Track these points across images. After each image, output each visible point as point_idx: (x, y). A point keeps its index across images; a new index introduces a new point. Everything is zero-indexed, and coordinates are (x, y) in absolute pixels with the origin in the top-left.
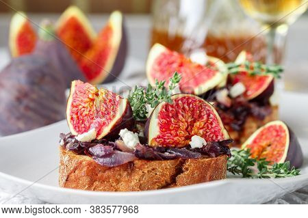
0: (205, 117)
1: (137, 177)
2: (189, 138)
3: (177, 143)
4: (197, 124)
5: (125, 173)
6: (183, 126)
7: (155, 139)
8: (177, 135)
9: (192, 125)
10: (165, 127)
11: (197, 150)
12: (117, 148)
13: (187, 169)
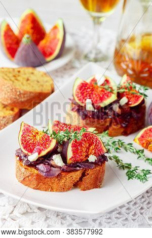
0: (95, 143)
1: (63, 181)
2: (87, 156)
3: (82, 160)
4: (91, 148)
5: (57, 179)
6: (84, 150)
7: (71, 159)
8: (82, 155)
9: (88, 148)
10: (75, 152)
11: (92, 163)
12: (52, 166)
13: (88, 174)
